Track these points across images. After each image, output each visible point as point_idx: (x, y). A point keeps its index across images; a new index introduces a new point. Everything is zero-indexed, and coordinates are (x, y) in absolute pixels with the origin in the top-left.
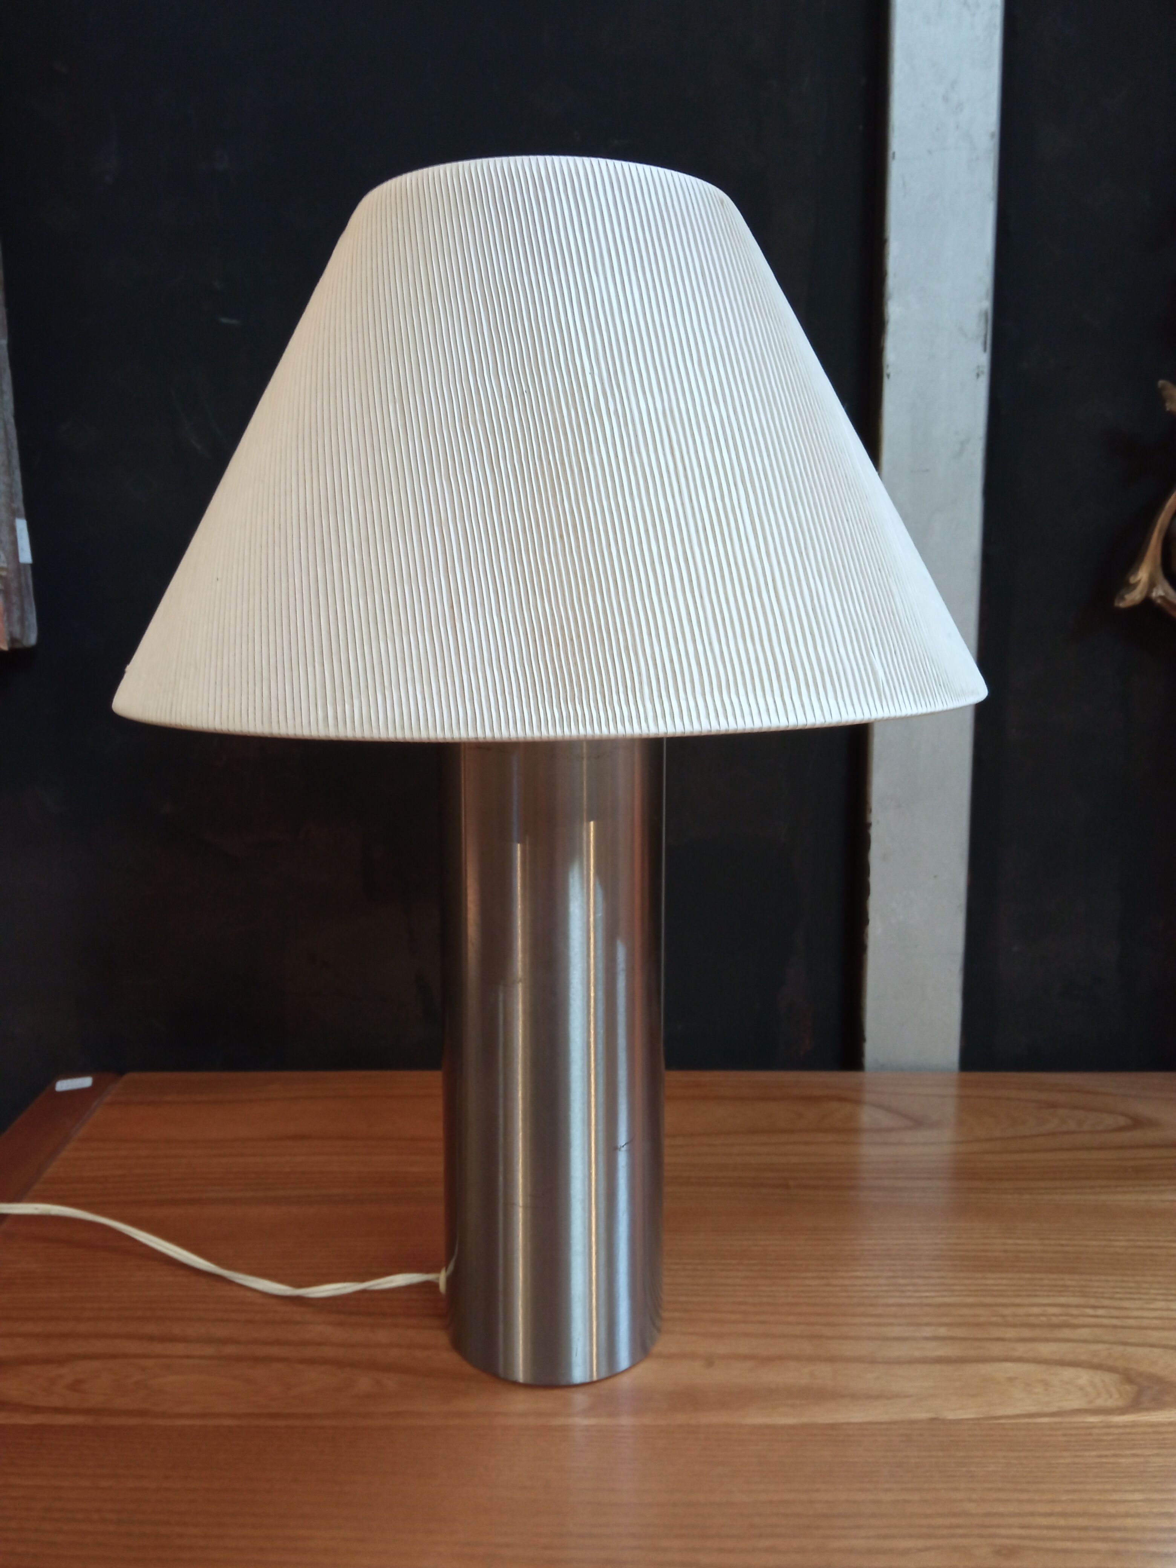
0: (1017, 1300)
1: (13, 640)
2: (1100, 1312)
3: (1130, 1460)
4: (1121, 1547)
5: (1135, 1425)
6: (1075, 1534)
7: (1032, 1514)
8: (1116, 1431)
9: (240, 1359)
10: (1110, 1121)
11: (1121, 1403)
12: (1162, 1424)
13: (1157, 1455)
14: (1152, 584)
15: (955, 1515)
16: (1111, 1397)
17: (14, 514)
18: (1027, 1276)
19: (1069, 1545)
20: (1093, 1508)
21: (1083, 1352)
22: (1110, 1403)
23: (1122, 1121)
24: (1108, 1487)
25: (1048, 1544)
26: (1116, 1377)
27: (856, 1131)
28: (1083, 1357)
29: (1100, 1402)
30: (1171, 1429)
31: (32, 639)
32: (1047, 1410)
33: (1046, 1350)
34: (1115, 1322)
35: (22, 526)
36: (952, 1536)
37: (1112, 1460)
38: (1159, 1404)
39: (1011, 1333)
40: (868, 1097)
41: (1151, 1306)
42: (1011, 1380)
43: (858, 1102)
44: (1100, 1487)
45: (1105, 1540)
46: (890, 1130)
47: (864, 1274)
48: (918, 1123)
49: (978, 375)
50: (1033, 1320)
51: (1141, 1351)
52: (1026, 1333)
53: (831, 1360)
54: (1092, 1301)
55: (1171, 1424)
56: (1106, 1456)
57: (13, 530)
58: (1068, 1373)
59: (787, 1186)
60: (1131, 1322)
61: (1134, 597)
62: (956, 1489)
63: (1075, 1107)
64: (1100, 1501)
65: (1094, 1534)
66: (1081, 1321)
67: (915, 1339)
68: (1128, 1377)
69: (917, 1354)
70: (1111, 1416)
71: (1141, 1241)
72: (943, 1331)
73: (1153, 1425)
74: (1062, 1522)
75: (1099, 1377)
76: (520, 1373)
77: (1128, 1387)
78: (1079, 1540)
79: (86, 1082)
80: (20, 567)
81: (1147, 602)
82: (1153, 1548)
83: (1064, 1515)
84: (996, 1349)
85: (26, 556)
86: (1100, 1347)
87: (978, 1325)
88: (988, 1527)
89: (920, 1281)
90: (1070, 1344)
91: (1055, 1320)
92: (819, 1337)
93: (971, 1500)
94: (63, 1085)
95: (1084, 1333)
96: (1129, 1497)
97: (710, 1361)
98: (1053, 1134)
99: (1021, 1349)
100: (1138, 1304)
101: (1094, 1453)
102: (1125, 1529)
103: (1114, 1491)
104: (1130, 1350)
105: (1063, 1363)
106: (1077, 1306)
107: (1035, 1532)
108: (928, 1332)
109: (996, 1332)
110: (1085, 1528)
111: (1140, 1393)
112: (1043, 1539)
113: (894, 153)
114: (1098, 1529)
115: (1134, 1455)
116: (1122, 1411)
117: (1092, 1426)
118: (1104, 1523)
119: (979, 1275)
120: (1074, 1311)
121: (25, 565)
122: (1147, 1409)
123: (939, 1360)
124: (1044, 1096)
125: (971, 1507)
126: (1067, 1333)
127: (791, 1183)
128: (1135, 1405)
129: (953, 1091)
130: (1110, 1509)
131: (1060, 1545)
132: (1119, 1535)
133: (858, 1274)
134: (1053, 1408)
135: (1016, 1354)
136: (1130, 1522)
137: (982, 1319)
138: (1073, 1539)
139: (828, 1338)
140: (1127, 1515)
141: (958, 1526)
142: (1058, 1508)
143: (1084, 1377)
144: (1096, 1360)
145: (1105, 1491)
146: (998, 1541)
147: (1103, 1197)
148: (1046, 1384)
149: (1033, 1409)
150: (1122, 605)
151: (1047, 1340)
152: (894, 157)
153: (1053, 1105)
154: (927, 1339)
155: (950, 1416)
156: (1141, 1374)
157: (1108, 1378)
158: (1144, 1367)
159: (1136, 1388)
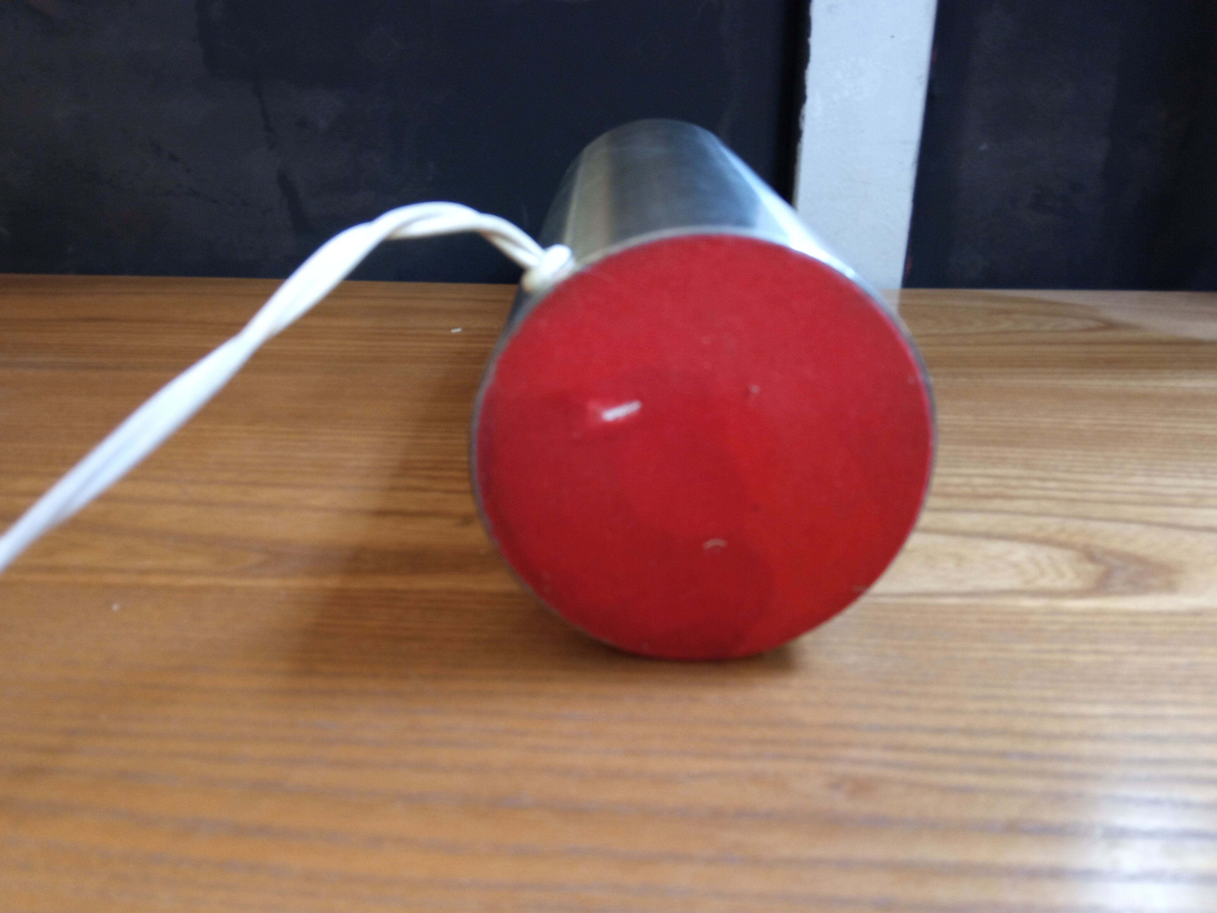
2: (1051, 484)
3: (1090, 658)
5: (1098, 612)
7: (910, 729)
8: (1068, 619)
10: (1077, 324)
11: (1078, 584)
13: (1138, 653)
15: (773, 724)
16: (1061, 576)
19: (971, 780)
20: (1021, 724)
21: (1022, 525)
22: (1060, 584)
23: (1092, 324)
24: (1050, 693)
25: (934, 778)
26: (1071, 554)
28: (1022, 531)
29: (1045, 583)
32: (955, 588)
34: (1072, 495)
36: (757, 757)
37: (1058, 657)
38: (1137, 589)
41: (1127, 481)
44: (1034, 693)
45: (1038, 774)
50: (950, 490)
51: (1110, 528)
54: (1040, 474)
56: (1050, 651)
58: (997, 547)
60: (1096, 496)
63: (1034, 313)
64: (1036, 714)
65: (1018, 763)
66: (1021, 492)
68: (1089, 554)
70: (1062, 600)
74: (964, 743)
75: (1042, 553)
77: (1090, 567)
78: (990, 772)
82: (1127, 790)
83: (968, 732)
86: (1048, 520)
90: (1002, 517)
91: (982, 491)
93: (806, 701)
95: (1027, 505)
96: (1087, 709)
98: (1005, 332)
101: (1029, 647)
102: (1076, 758)
103: (1060, 700)
104: (1093, 526)
105: (989, 536)
106: (1019, 478)
107: (910, 757)
110: (1004, 754)
111: (1108, 574)
112: (923, 767)
114: (1027, 756)
115: (1097, 652)
116: (1078, 594)
117: (1031, 612)
118: (1036, 746)
120: (1013, 483)
122: (1122, 594)
124: (996, 306)
125: (805, 712)
126: (997, 504)
128: (1100, 588)
130: (1051, 726)
131: (953, 779)
132: (1066, 767)
134: (969, 586)
136: (1085, 748)
138: (981, 771)
140: (1082, 738)
141: (773, 742)
142: (959, 722)
143: (1021, 552)
144: (1040, 535)
145: (1042, 699)
146: (839, 769)
148: (959, 559)
156: (1110, 553)
157: (1058, 554)
158: (1115, 544)
159: (1101, 568)
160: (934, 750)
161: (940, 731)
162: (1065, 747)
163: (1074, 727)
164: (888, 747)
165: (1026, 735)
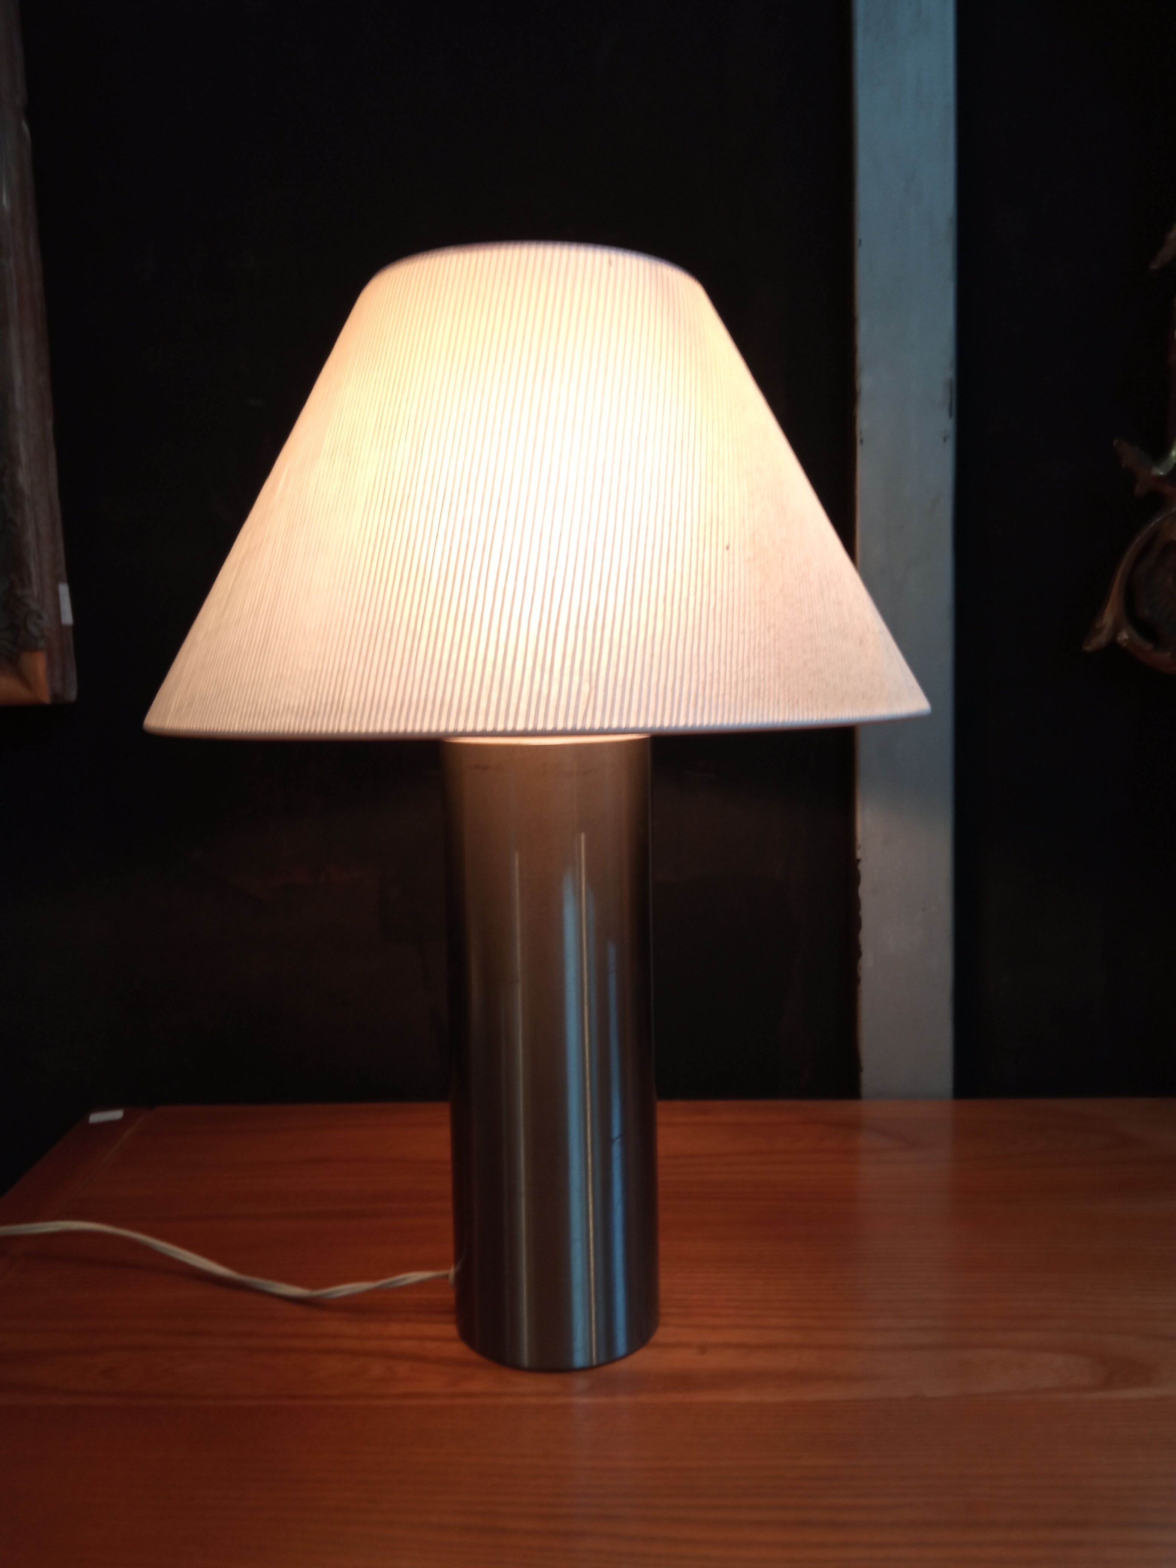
0: (999, 1296)
1: (55, 696)
2: (1079, 1305)
14: (1116, 630)
16: (1083, 1375)
17: (57, 580)
21: (1060, 1339)
22: (1082, 1381)
26: (1089, 1360)
27: (855, 1152)
28: (1062, 1343)
29: (1074, 1382)
31: (72, 695)
32: (1022, 1388)
33: (1024, 1337)
34: (1091, 1313)
35: (64, 590)
39: (991, 1324)
40: (865, 1123)
42: (989, 1364)
43: (857, 1128)
46: (881, 1150)
48: (912, 1143)
49: (945, 439)
50: (1013, 1312)
52: (1007, 1323)
53: (818, 1349)
54: (1070, 1296)
57: (56, 595)
58: (1045, 1357)
61: (1098, 641)
66: (1060, 1312)
67: (899, 1329)
68: (1100, 1359)
69: (900, 1342)
72: (923, 1322)
75: (1072, 1360)
76: (525, 1359)
77: (1101, 1368)
79: (117, 1115)
80: (62, 628)
81: (1113, 643)
84: (976, 1338)
85: (67, 618)
86: (1075, 1335)
89: (907, 1280)
90: (1049, 1333)
91: (1033, 1312)
93: (946, 1465)
94: (96, 1118)
95: (1062, 1323)
97: (703, 1348)
98: (1042, 1153)
99: (1000, 1337)
104: (1105, 1337)
106: (1057, 1300)
108: (912, 1323)
109: (977, 1323)
111: (1112, 1374)
113: (860, 241)
116: (1094, 1389)
117: (1065, 1402)
121: (67, 627)
128: (1107, 1384)
135: (995, 1341)
137: (965, 1312)
143: (1059, 1360)
144: (1073, 1346)
148: (1022, 1367)
150: (1088, 648)
152: (860, 245)
154: (911, 1329)
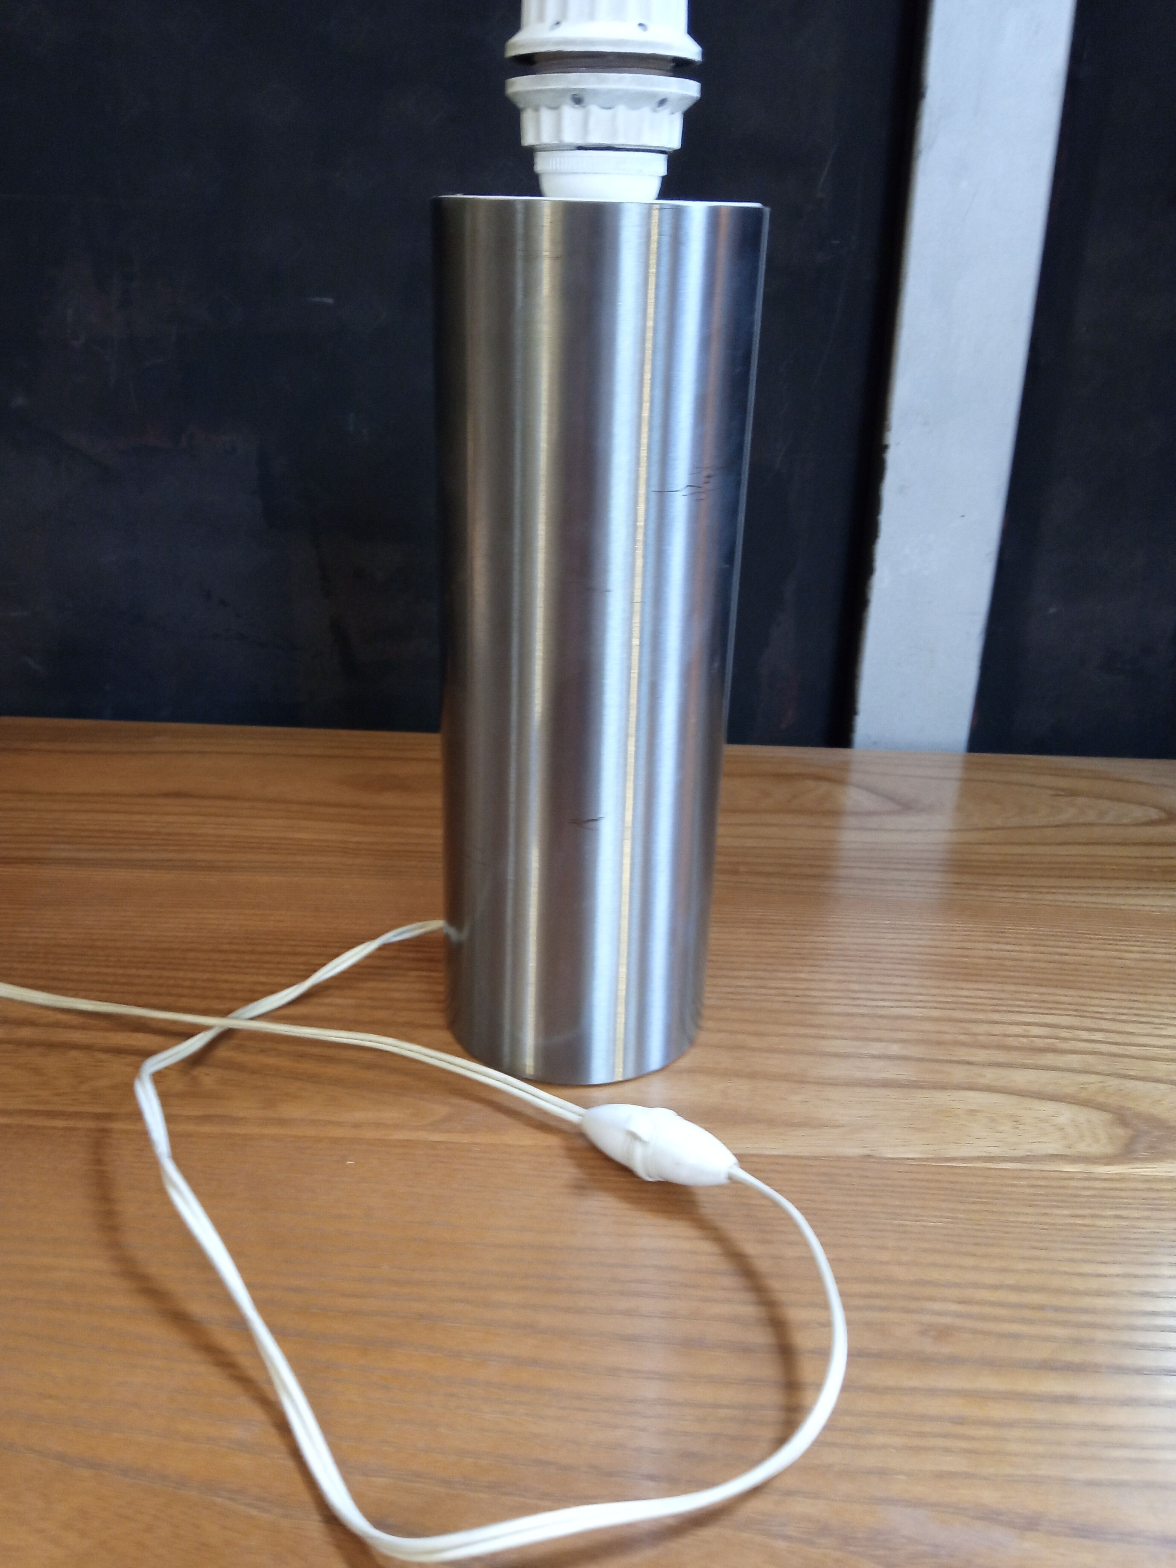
0: (996, 1017)
2: (1098, 1036)
3: (1112, 1223)
4: (1085, 1333)
5: (1122, 1178)
6: (1028, 1314)
7: (976, 1286)
8: (1098, 1184)
9: (31, 1044)
10: (1139, 813)
11: (1109, 1150)
12: (1156, 1180)
13: (1148, 1218)
15: (876, 1280)
16: (1097, 1141)
18: (1012, 988)
19: (1018, 1328)
20: (1056, 1282)
21: (1068, 1083)
22: (1095, 1149)
23: (1154, 814)
24: (1079, 1255)
26: (1106, 1116)
27: (836, 813)
28: (1069, 1090)
29: (1083, 1148)
30: (1170, 1186)
32: (1012, 1153)
33: (1021, 1078)
34: (1114, 1049)
36: (869, 1308)
37: (1088, 1221)
38: (1157, 1154)
39: (982, 1055)
40: (855, 777)
41: (1164, 1033)
42: (972, 1112)
43: (841, 782)
44: (1067, 1255)
45: (1064, 1324)
46: (871, 813)
47: (808, 976)
48: (906, 806)
50: (1011, 1041)
51: (1142, 1087)
52: (1001, 1056)
53: (752, 1076)
54: (1088, 1023)
55: (1170, 1180)
56: (1084, 1217)
58: (1048, 1108)
59: (735, 872)
60: (1133, 1050)
62: (883, 1248)
63: (1098, 796)
64: (1066, 1273)
65: (1051, 1315)
66: (1071, 1045)
67: (860, 1056)
68: (1121, 1117)
69: (859, 1074)
70: (1096, 1166)
71: (1160, 953)
72: (895, 1049)
73: (1147, 1180)
74: (1013, 1297)
75: (1084, 1115)
77: (1121, 1132)
78: (1031, 1322)
82: (1125, 1336)
83: (1016, 1288)
84: (959, 1074)
86: (1094, 1078)
87: (939, 1043)
88: (917, 1299)
89: (876, 988)
90: (1053, 1073)
91: (1039, 1042)
92: (742, 1047)
93: (899, 1263)
95: (1074, 1060)
96: (1103, 1269)
98: (1067, 825)
99: (990, 1076)
100: (1147, 1029)
101: (1066, 1212)
102: (1093, 1311)
103: (1084, 1261)
104: (1129, 1084)
105: (1041, 1096)
106: (1069, 1028)
107: (975, 1309)
108: (876, 1048)
109: (963, 1054)
110: (1041, 1308)
111: (1133, 1140)
112: (984, 1318)
114: (1058, 1309)
115: (1117, 1217)
116: (1109, 1160)
117: (1068, 1177)
118: (1065, 1301)
119: (950, 984)
120: (1064, 1033)
122: (1141, 1160)
123: (886, 1084)
124: (1064, 783)
125: (899, 1272)
126: (1049, 1059)
127: (742, 869)
128: (1126, 1154)
129: (956, 773)
130: (1077, 1284)
131: (1006, 1327)
132: (1085, 1318)
133: (803, 976)
134: (1022, 1152)
135: (983, 1081)
136: (1100, 1302)
137: (948, 1037)
138: (1024, 1321)
139: (753, 1050)
140: (1099, 1294)
141: (877, 1296)
142: (1010, 1280)
143: (1065, 1114)
144: (1083, 1095)
145: (1072, 1261)
146: (926, 1318)
147: (1118, 900)
148: (1016, 1120)
149: (996, 1152)
151: (1025, 1067)
153: (1073, 793)
154: (874, 1057)
155: (889, 1153)
156: (1138, 1115)
157: (1097, 1116)
158: (1144, 1107)
159: (1130, 1132)
160: (993, 1304)
161: (996, 1287)
162: (1086, 1302)
163: (1093, 1284)
164: (961, 1302)
165: (1059, 1291)
